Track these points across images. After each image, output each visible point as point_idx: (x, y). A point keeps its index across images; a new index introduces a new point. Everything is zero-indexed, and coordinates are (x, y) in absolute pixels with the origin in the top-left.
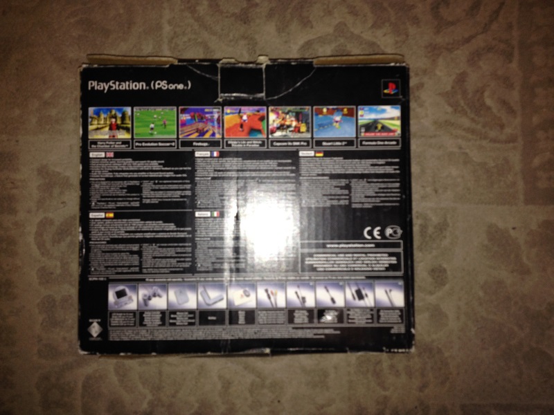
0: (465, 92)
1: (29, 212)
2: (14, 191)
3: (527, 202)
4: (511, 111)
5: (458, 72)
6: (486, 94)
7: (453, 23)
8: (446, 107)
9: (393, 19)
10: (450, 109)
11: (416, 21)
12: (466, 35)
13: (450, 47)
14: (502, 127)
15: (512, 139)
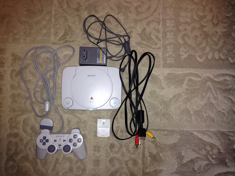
0: (145, 34)
1: (8, 67)
2: (4, 61)
3: (163, 67)
4: (159, 40)
5: (143, 28)
6: (152, 34)
7: (142, 13)
8: (139, 38)
9: (123, 11)
10: (141, 39)
11: (130, 12)
12: (146, 17)
13: (141, 20)
14: (156, 44)
15: (159, 48)
